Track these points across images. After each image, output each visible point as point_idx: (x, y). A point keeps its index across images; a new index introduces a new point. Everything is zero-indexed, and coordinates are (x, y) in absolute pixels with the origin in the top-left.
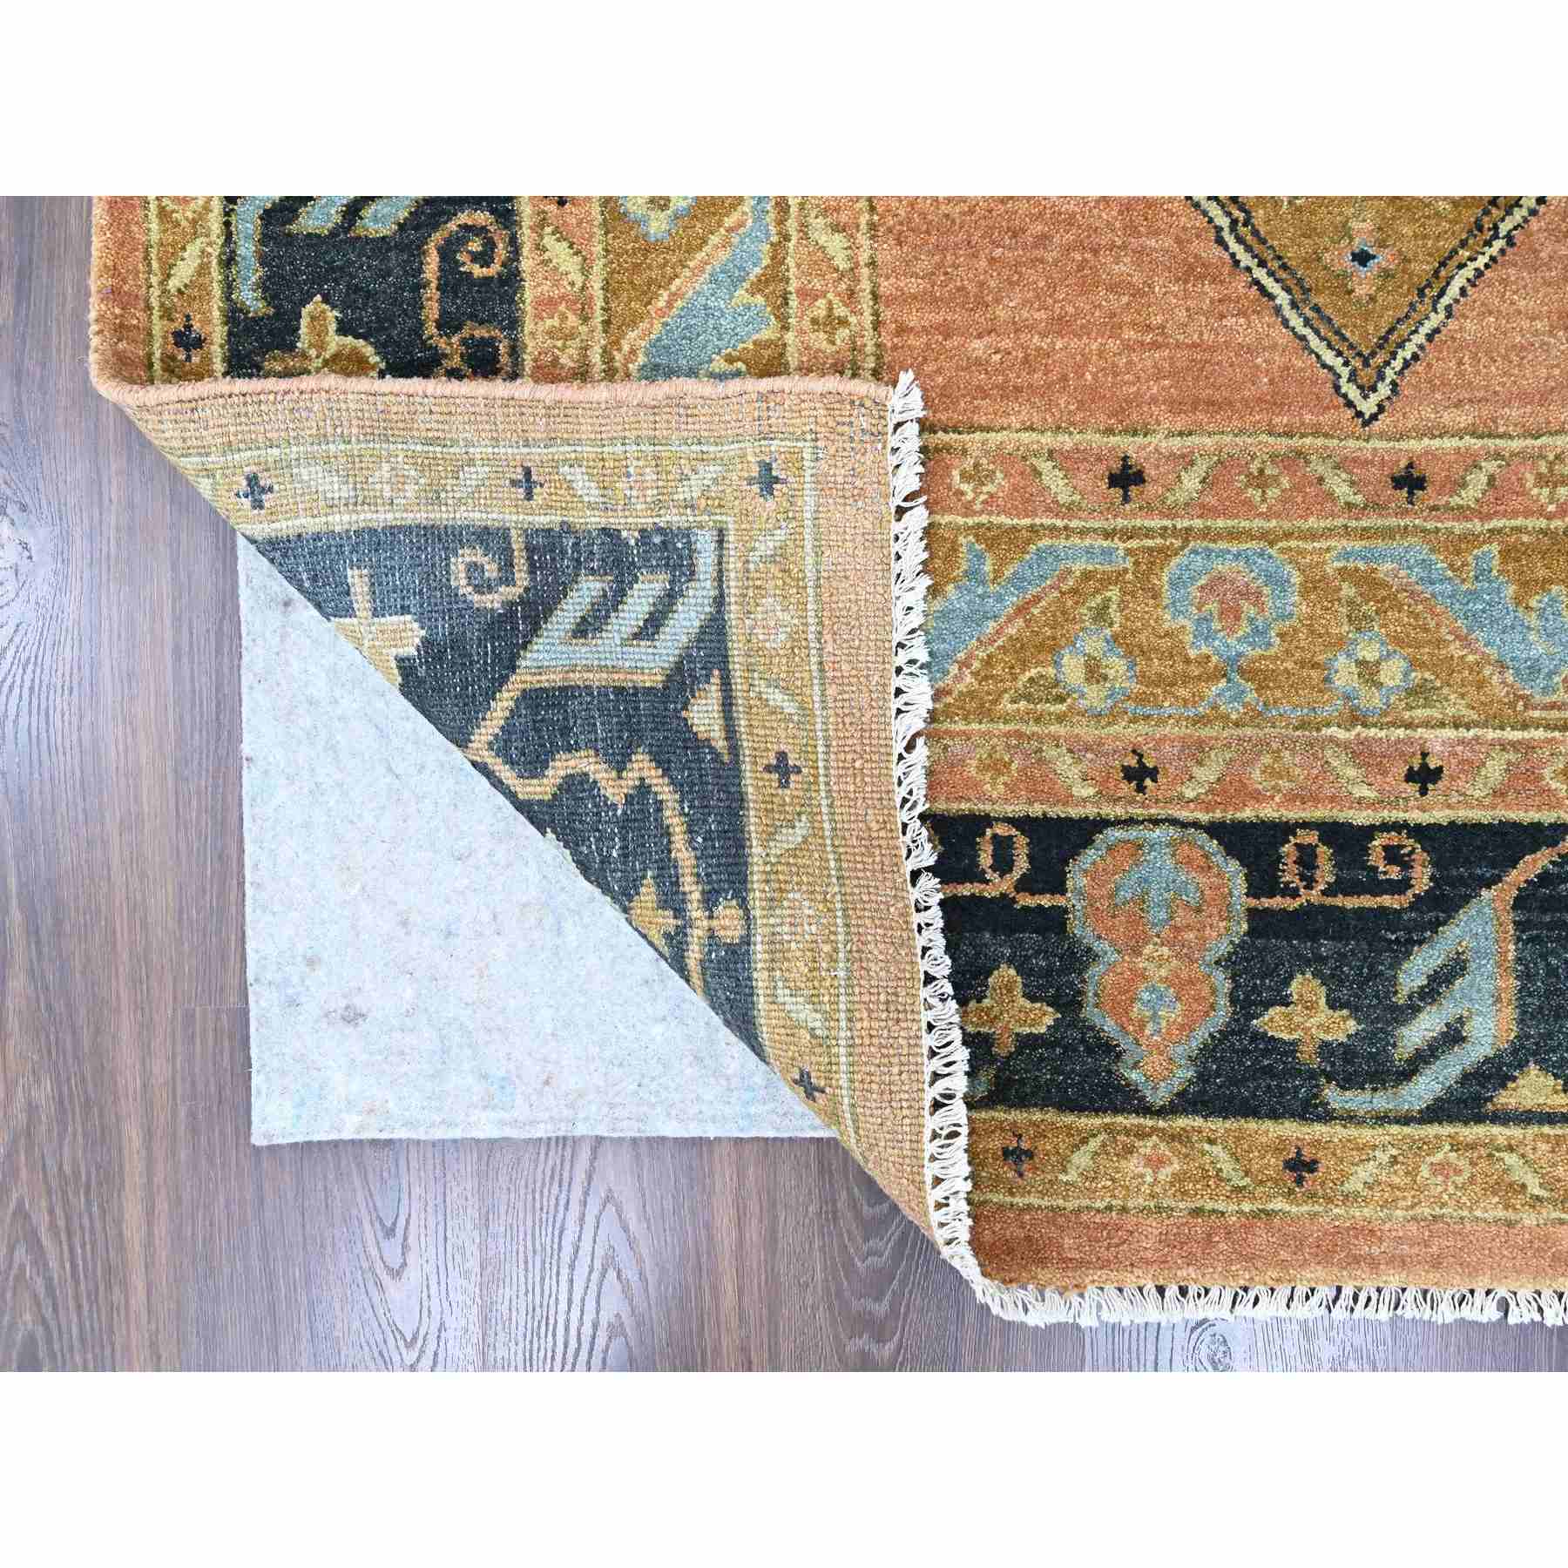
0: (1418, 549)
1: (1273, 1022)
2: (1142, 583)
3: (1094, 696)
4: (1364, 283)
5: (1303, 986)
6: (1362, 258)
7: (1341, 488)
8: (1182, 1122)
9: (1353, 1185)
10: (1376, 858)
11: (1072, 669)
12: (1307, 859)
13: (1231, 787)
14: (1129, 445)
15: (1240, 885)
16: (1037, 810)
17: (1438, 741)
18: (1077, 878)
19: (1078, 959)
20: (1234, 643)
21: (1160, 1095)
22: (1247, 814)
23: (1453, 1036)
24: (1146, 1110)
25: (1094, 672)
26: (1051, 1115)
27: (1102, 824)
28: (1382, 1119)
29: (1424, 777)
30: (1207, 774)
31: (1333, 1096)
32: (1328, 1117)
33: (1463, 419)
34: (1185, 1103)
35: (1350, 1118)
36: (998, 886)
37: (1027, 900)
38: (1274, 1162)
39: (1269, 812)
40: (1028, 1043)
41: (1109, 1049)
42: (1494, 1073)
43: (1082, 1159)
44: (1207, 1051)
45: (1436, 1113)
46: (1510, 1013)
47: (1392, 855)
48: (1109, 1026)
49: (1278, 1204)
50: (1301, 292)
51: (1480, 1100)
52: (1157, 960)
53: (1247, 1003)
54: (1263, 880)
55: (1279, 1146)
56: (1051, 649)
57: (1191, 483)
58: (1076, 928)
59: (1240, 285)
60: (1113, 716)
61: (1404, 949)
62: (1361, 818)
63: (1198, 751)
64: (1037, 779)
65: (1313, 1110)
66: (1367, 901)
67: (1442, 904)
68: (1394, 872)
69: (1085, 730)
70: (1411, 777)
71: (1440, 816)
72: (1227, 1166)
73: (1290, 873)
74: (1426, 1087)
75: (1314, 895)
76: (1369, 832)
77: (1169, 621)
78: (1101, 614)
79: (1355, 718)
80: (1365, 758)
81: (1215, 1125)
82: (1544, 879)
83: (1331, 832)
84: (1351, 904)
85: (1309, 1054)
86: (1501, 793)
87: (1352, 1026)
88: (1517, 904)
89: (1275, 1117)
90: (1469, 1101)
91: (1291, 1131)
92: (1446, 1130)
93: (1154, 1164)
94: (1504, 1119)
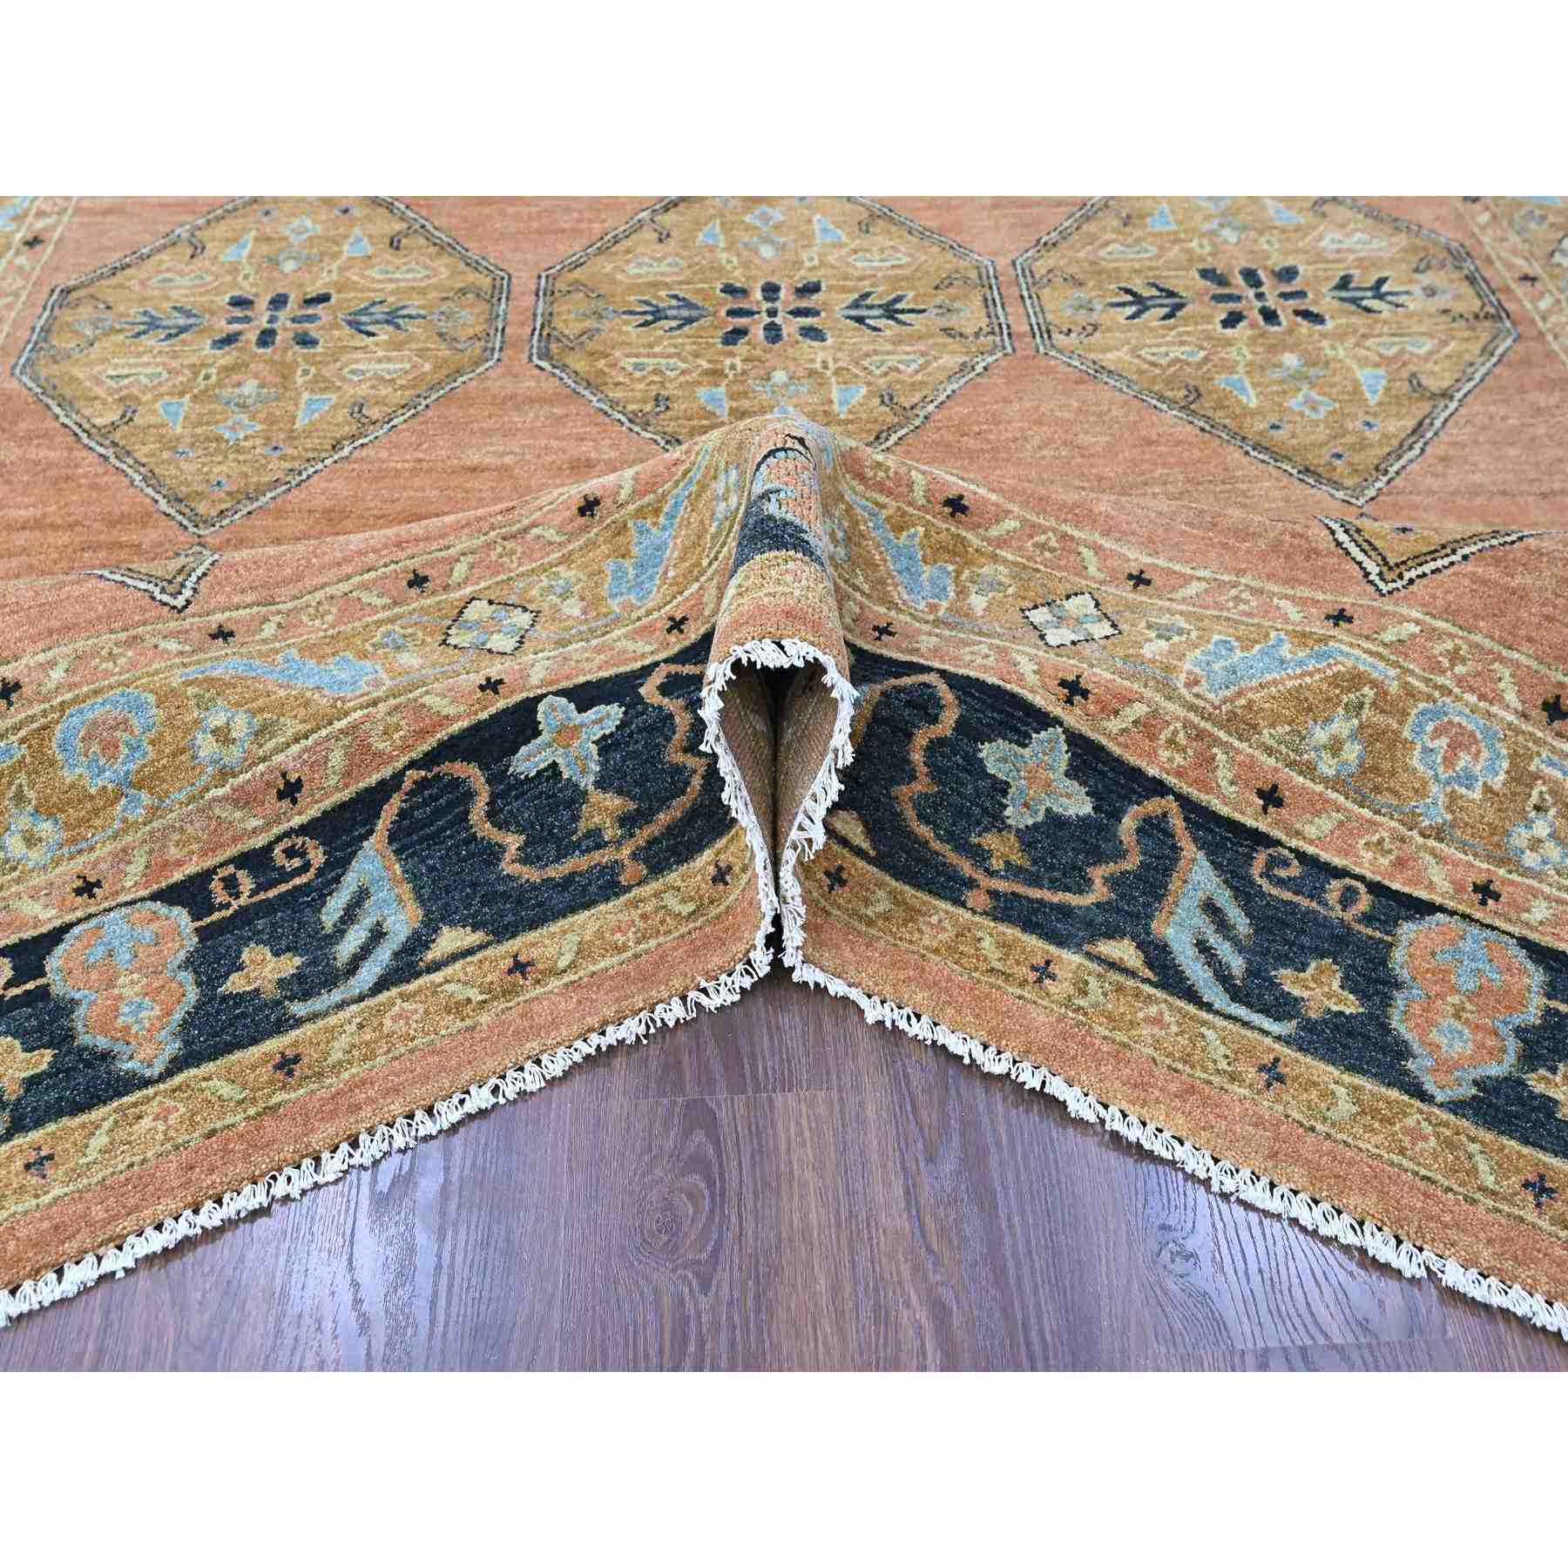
1: (235, 984)
3: (37, 856)
5: (251, 953)
7: (173, 646)
8: (178, 1079)
9: (336, 1056)
10: (281, 860)
11: (14, 845)
12: (231, 884)
13: (160, 866)
15: (185, 919)
16: (13, 939)
17: (289, 759)
18: (54, 963)
19: (64, 1008)
21: (158, 1069)
22: (177, 876)
23: (377, 935)
24: (148, 1082)
25: (30, 840)
26: (66, 1122)
27: (67, 927)
28: (341, 1006)
29: (290, 791)
30: (136, 868)
31: (298, 1009)
32: (299, 1022)
34: (176, 1065)
35: (313, 1017)
37: (15, 992)
38: (265, 1072)
39: (191, 869)
40: (32, 1083)
41: (106, 1056)
42: (418, 942)
43: (98, 1141)
44: (185, 1024)
45: (381, 985)
46: (413, 904)
47: (290, 853)
48: (102, 1043)
49: (278, 1098)
51: (411, 965)
52: (130, 985)
53: (210, 982)
54: (202, 909)
55: (264, 1063)
58: (58, 990)
60: (57, 862)
61: (320, 902)
62: (259, 842)
63: (124, 856)
64: (10, 922)
65: (283, 1024)
66: (283, 888)
67: (338, 864)
68: (297, 862)
69: (37, 880)
70: (281, 795)
71: (314, 812)
72: (226, 1090)
73: (220, 896)
74: (369, 973)
75: (243, 900)
76: (269, 848)
77: (68, 776)
78: (20, 798)
79: (224, 774)
80: (244, 799)
81: (208, 1068)
82: (402, 814)
83: (242, 860)
84: (272, 893)
85: (270, 991)
86: (347, 774)
87: (298, 961)
88: (391, 840)
89: (255, 1041)
90: (405, 968)
91: (273, 1045)
92: (394, 991)
93: (163, 1116)
94: (435, 967)
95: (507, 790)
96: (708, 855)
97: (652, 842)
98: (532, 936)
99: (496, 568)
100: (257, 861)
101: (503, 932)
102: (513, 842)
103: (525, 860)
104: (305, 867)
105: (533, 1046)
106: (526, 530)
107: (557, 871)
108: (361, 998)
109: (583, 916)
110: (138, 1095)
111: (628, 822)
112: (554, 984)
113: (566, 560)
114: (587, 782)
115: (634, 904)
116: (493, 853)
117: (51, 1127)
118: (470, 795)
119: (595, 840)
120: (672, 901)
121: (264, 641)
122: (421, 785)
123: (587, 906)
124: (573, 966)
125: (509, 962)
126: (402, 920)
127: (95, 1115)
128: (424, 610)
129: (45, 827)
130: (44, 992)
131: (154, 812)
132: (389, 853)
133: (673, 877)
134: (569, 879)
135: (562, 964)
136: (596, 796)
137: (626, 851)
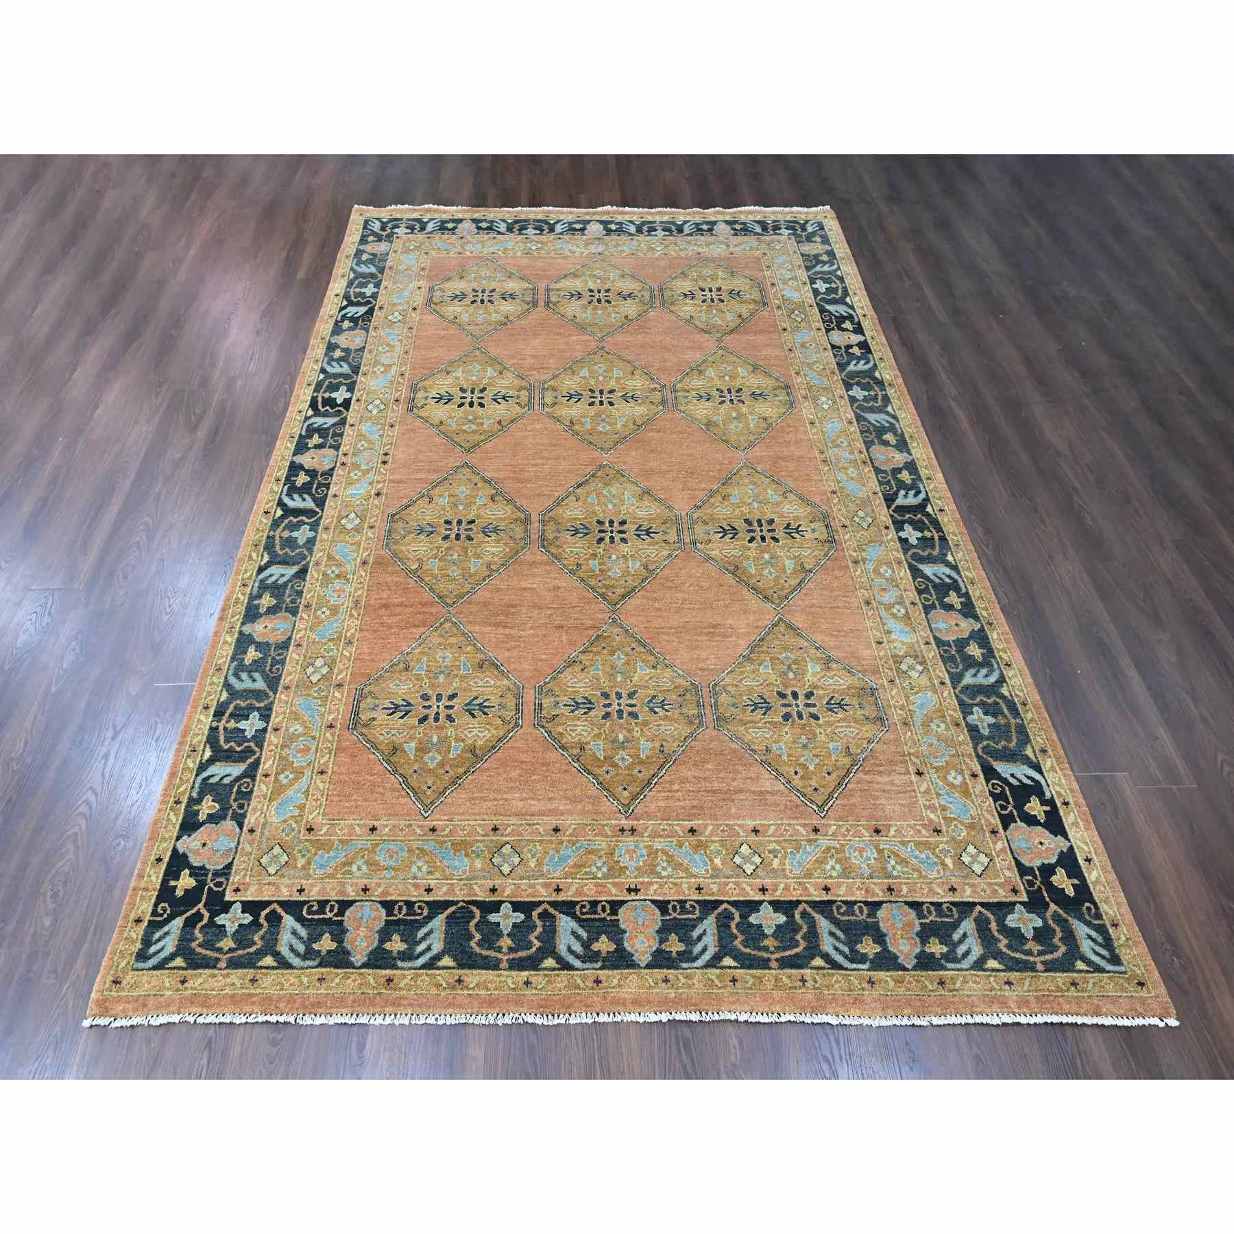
0: (433, 843)
1: (387, 946)
2: (373, 851)
3: (358, 874)
4: (429, 792)
5: (396, 937)
6: (429, 788)
7: (418, 831)
8: (362, 970)
9: (402, 985)
10: (416, 908)
11: (354, 868)
12: (400, 908)
13: (386, 893)
14: (375, 823)
15: (384, 914)
16: (341, 898)
17: (432, 883)
18: (347, 913)
19: (345, 931)
20: (392, 863)
21: (359, 964)
22: (388, 899)
23: (429, 949)
24: (354, 968)
25: (359, 869)
26: (332, 970)
27: (355, 901)
28: (410, 968)
29: (429, 890)
30: (380, 890)
31: (399, 963)
32: (398, 968)
33: (446, 818)
34: (364, 966)
35: (402, 968)
36: (329, 915)
37: (335, 918)
38: (383, 980)
39: (393, 898)
40: (329, 952)
41: (348, 953)
42: (438, 957)
43: (337, 980)
44: (371, 953)
45: (422, 967)
46: (442, 943)
47: (420, 907)
48: (349, 947)
49: (383, 991)
50: (415, 794)
51: (433, 964)
52: (362, 932)
53: (382, 941)
54: (389, 913)
55: (384, 977)
56: (350, 864)
57: (387, 830)
58: (345, 924)
59: (403, 793)
60: (362, 878)
61: (419, 928)
62: (414, 899)
63: (378, 885)
64: (343, 892)
65: (394, 967)
66: (412, 918)
67: (430, 918)
68: (420, 911)
69: (355, 881)
70: (426, 890)
71: (431, 899)
72: (372, 981)
73: (396, 912)
74: (421, 961)
75: (401, 916)
76: (415, 903)
77: (377, 858)
78: (363, 857)
79: (415, 878)
80: (416, 886)
81: (370, 971)
82: (453, 912)
83: (407, 903)
84: (409, 918)
85: (395, 954)
86: (445, 894)
87: (406, 946)
88: (447, 918)
89: (385, 969)
90: (430, 965)
91: (388, 972)
92: (424, 971)
93: (354, 981)
94: (438, 968)
95: (483, 922)
96: (526, 973)
97: (513, 959)
98: (468, 972)
99: (519, 834)
100: (410, 905)
101: (461, 966)
102: (478, 937)
103: (478, 944)
104: (421, 914)
105: (451, 1011)
106: (534, 824)
107: (485, 953)
108: (415, 969)
109: (484, 972)
110: (351, 970)
111: (511, 950)
112: (466, 992)
113: (541, 842)
114: (505, 932)
115: (500, 975)
116: (471, 937)
117: (328, 969)
118: (473, 917)
119: (499, 950)
120: (510, 981)
121: (443, 836)
122: (463, 907)
123: (487, 969)
124: (473, 988)
125: (457, 978)
126: (437, 947)
127: (339, 971)
128: (492, 841)
129: (364, 868)
130: (341, 923)
131: (393, 878)
132: (444, 921)
133: (514, 973)
134: (487, 957)
135: (471, 986)
136: (506, 937)
137: (505, 958)
